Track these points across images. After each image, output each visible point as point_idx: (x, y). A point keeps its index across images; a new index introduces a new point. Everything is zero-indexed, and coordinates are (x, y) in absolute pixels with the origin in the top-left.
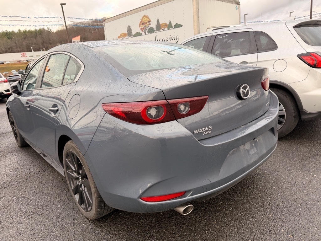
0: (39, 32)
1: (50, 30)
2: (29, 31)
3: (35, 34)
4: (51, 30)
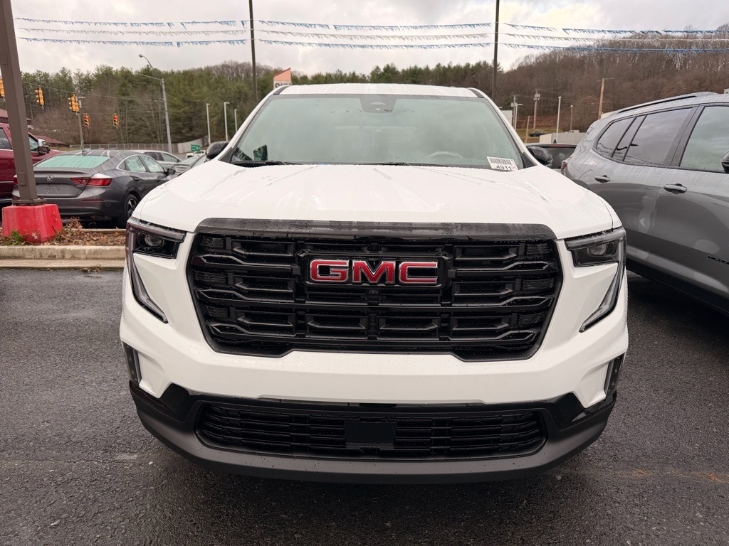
0: (473, 70)
2: (455, 67)
4: (499, 66)
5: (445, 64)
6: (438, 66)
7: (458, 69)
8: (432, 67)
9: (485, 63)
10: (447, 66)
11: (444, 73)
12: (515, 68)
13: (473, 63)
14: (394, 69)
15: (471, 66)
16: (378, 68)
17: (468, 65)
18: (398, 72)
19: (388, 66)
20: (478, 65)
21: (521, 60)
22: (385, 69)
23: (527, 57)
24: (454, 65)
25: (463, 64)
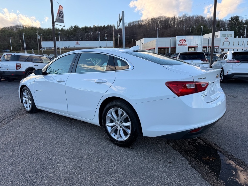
4: (115, 26)
7: (101, 27)
9: (110, 25)
10: (97, 26)
13: (106, 25)
14: (78, 27)
15: (105, 26)
16: (72, 26)
17: (104, 26)
18: (80, 28)
19: (75, 26)
20: (108, 26)
22: (74, 27)
24: (99, 26)
25: (103, 26)
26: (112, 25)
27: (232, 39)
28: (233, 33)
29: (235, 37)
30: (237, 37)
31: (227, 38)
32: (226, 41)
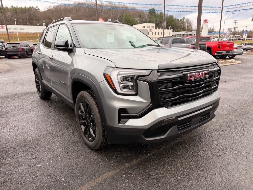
0: (28, 9)
1: (37, 9)
2: (20, 8)
3: (25, 11)
4: (39, 8)
5: (15, 6)
6: (12, 6)
7: (21, 9)
8: (9, 7)
9: (33, 7)
11: (16, 10)
12: (46, 10)
13: (28, 7)
15: (27, 8)
17: (26, 7)
20: (30, 7)
21: (48, 7)
23: (50, 6)
24: (19, 7)
25: (23, 7)
26: (35, 7)
27: (154, 30)
28: (154, 25)
29: (156, 28)
30: (157, 28)
31: (151, 29)
32: (150, 31)
